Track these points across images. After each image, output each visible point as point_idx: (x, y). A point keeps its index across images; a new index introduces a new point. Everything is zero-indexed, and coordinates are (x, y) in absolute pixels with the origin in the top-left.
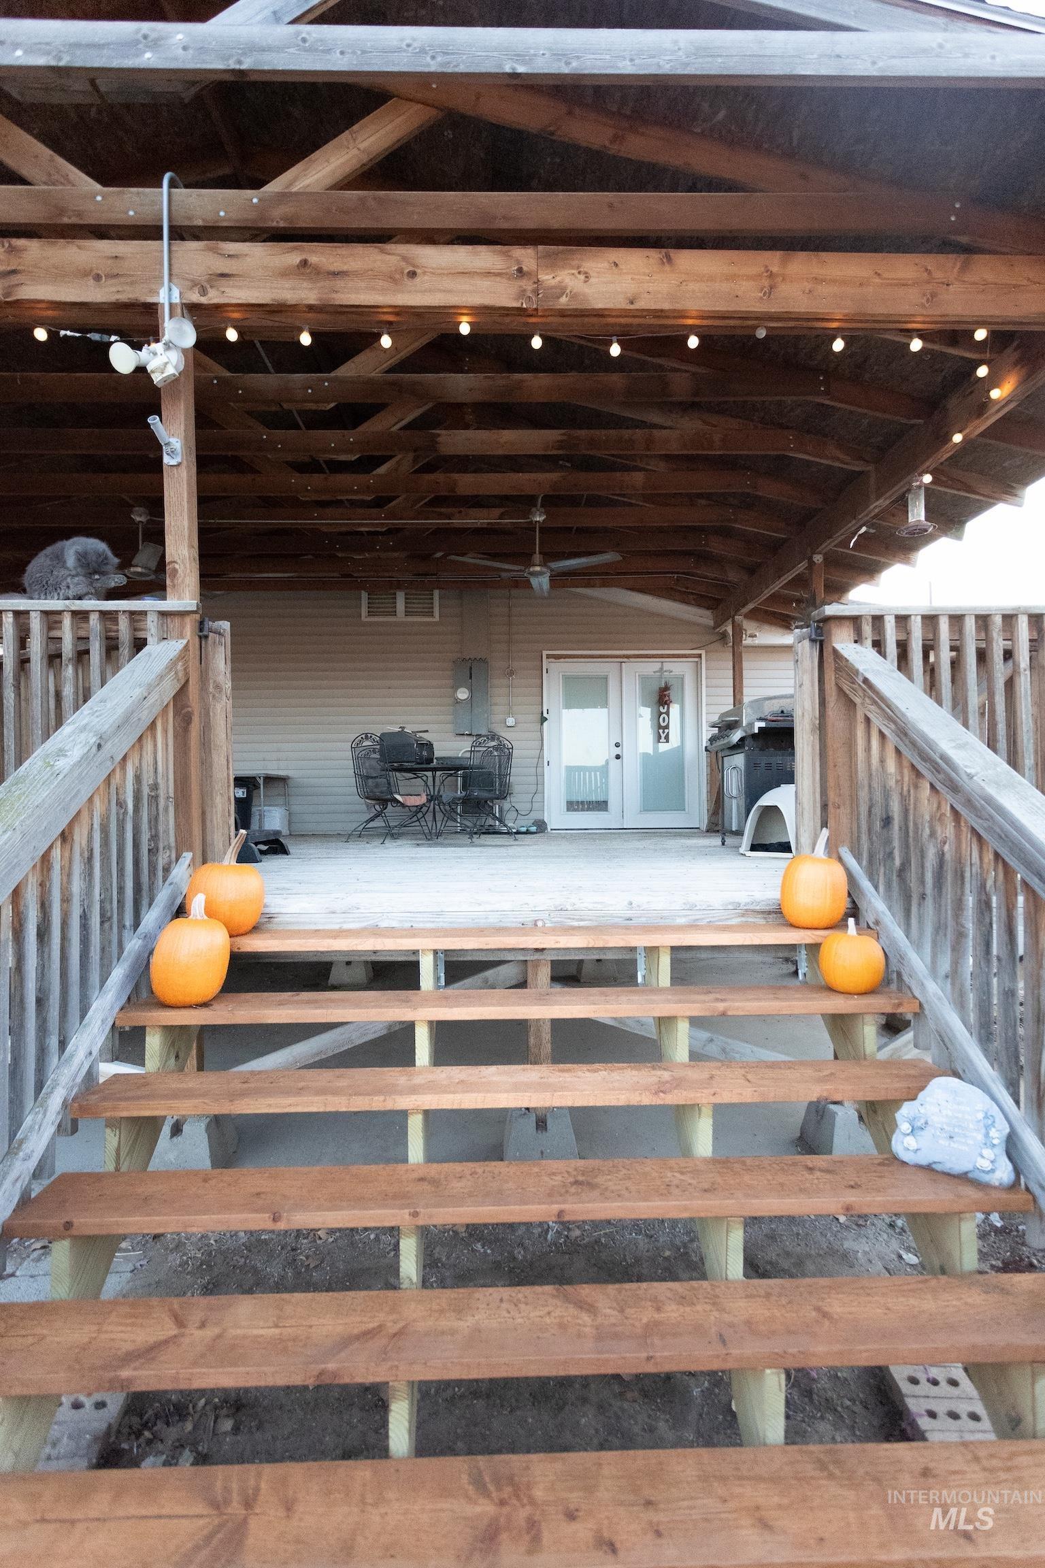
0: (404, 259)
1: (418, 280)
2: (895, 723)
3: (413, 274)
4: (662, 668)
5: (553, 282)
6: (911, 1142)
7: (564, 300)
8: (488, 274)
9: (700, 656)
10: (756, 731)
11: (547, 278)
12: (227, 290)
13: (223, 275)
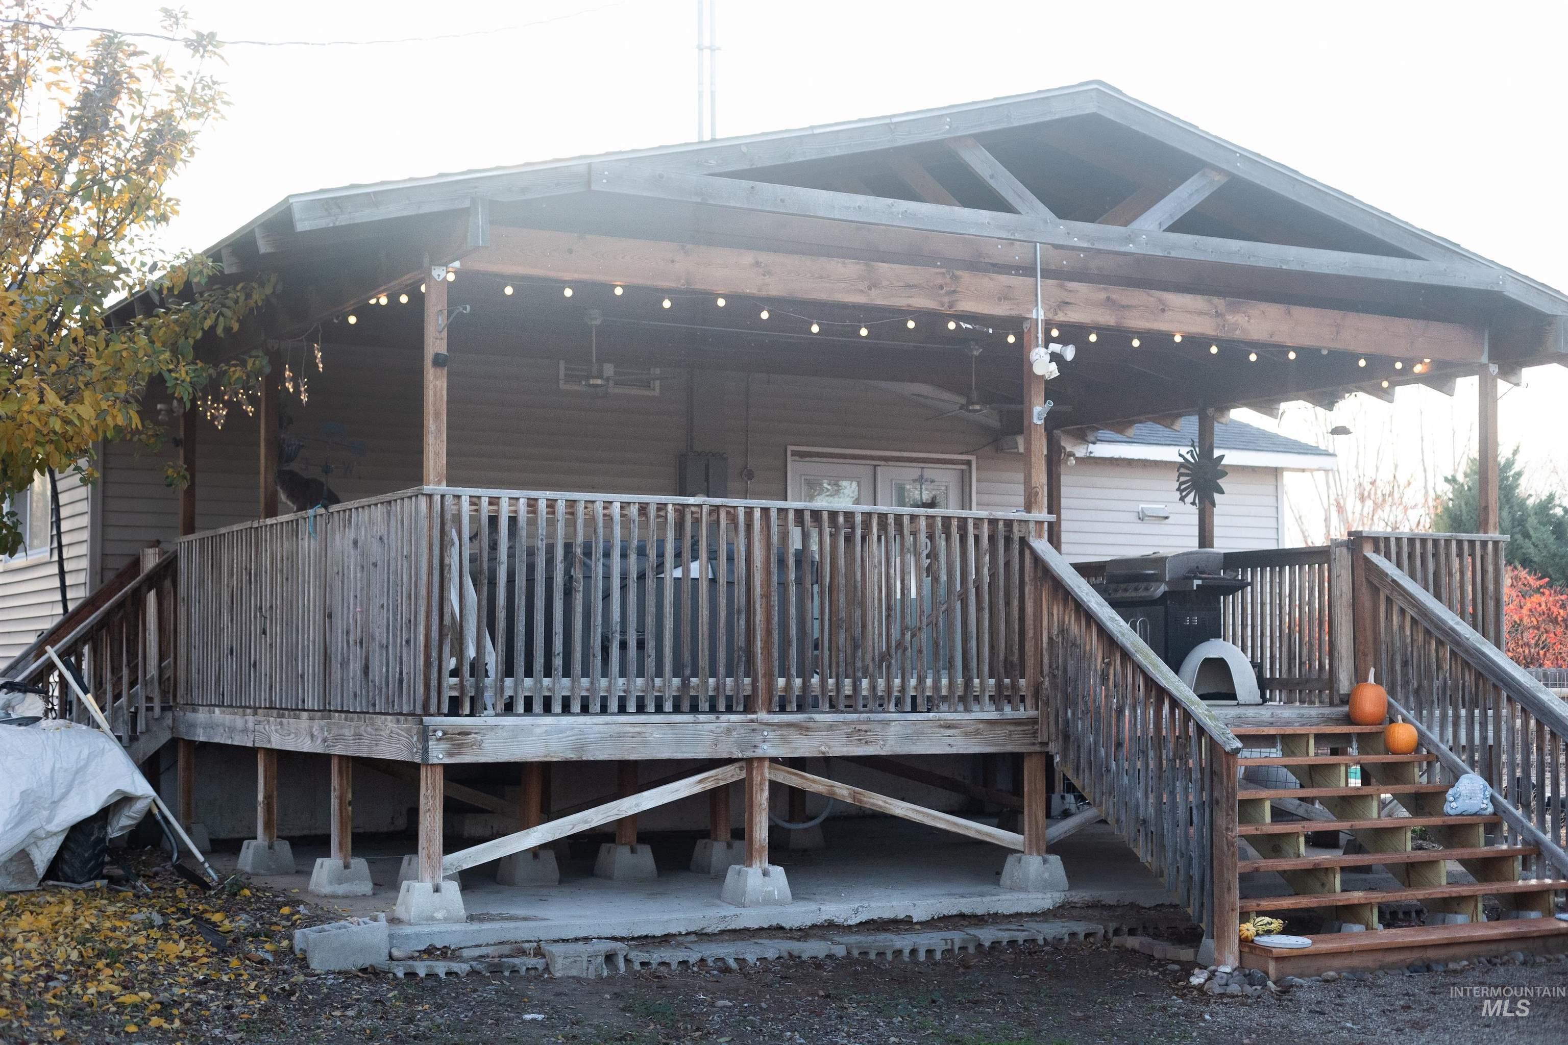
0: (1160, 300)
1: (1166, 314)
2: (1416, 607)
3: (1163, 310)
4: (922, 476)
5: (1233, 321)
6: (1454, 805)
7: (1238, 332)
8: (1201, 313)
9: (969, 463)
10: (1195, 588)
11: (1229, 317)
12: (1069, 313)
13: (1067, 303)
